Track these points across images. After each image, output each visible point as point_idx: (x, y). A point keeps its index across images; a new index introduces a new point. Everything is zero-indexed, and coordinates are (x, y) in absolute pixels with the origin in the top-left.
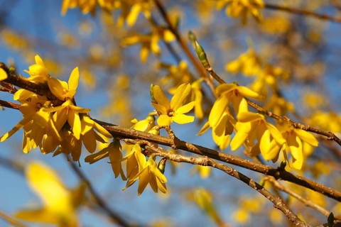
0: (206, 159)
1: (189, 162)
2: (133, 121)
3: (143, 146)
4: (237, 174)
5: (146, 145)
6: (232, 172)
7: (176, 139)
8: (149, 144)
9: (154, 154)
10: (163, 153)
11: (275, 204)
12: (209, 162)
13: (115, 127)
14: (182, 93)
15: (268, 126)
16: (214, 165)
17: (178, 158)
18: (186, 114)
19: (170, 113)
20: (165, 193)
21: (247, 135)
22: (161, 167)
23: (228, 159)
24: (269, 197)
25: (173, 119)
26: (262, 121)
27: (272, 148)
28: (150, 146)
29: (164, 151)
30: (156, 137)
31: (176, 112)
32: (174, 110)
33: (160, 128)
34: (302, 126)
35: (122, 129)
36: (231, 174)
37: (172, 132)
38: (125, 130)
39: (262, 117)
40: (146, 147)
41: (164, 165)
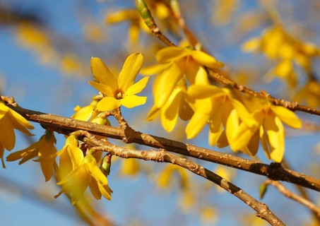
0: (161, 153)
1: (140, 158)
2: (76, 109)
3: (80, 138)
4: (203, 172)
5: (84, 136)
6: (198, 170)
7: (128, 129)
8: (89, 135)
9: (94, 148)
10: (106, 147)
11: (258, 212)
12: (165, 157)
13: (44, 116)
14: (131, 66)
15: (234, 104)
16: (173, 161)
17: (125, 153)
18: (138, 95)
19: (118, 94)
20: (109, 199)
21: (208, 117)
22: (105, 165)
23: (201, 154)
24: (249, 203)
25: (122, 102)
26: (227, 97)
27: (241, 133)
28: (90, 138)
29: (108, 144)
30: (101, 128)
31: (126, 93)
32: (124, 90)
33: (107, 116)
34: (287, 104)
35: (54, 118)
36: (196, 172)
37: (123, 120)
38: (57, 119)
39: (227, 91)
40: (85, 139)
41: (109, 162)
